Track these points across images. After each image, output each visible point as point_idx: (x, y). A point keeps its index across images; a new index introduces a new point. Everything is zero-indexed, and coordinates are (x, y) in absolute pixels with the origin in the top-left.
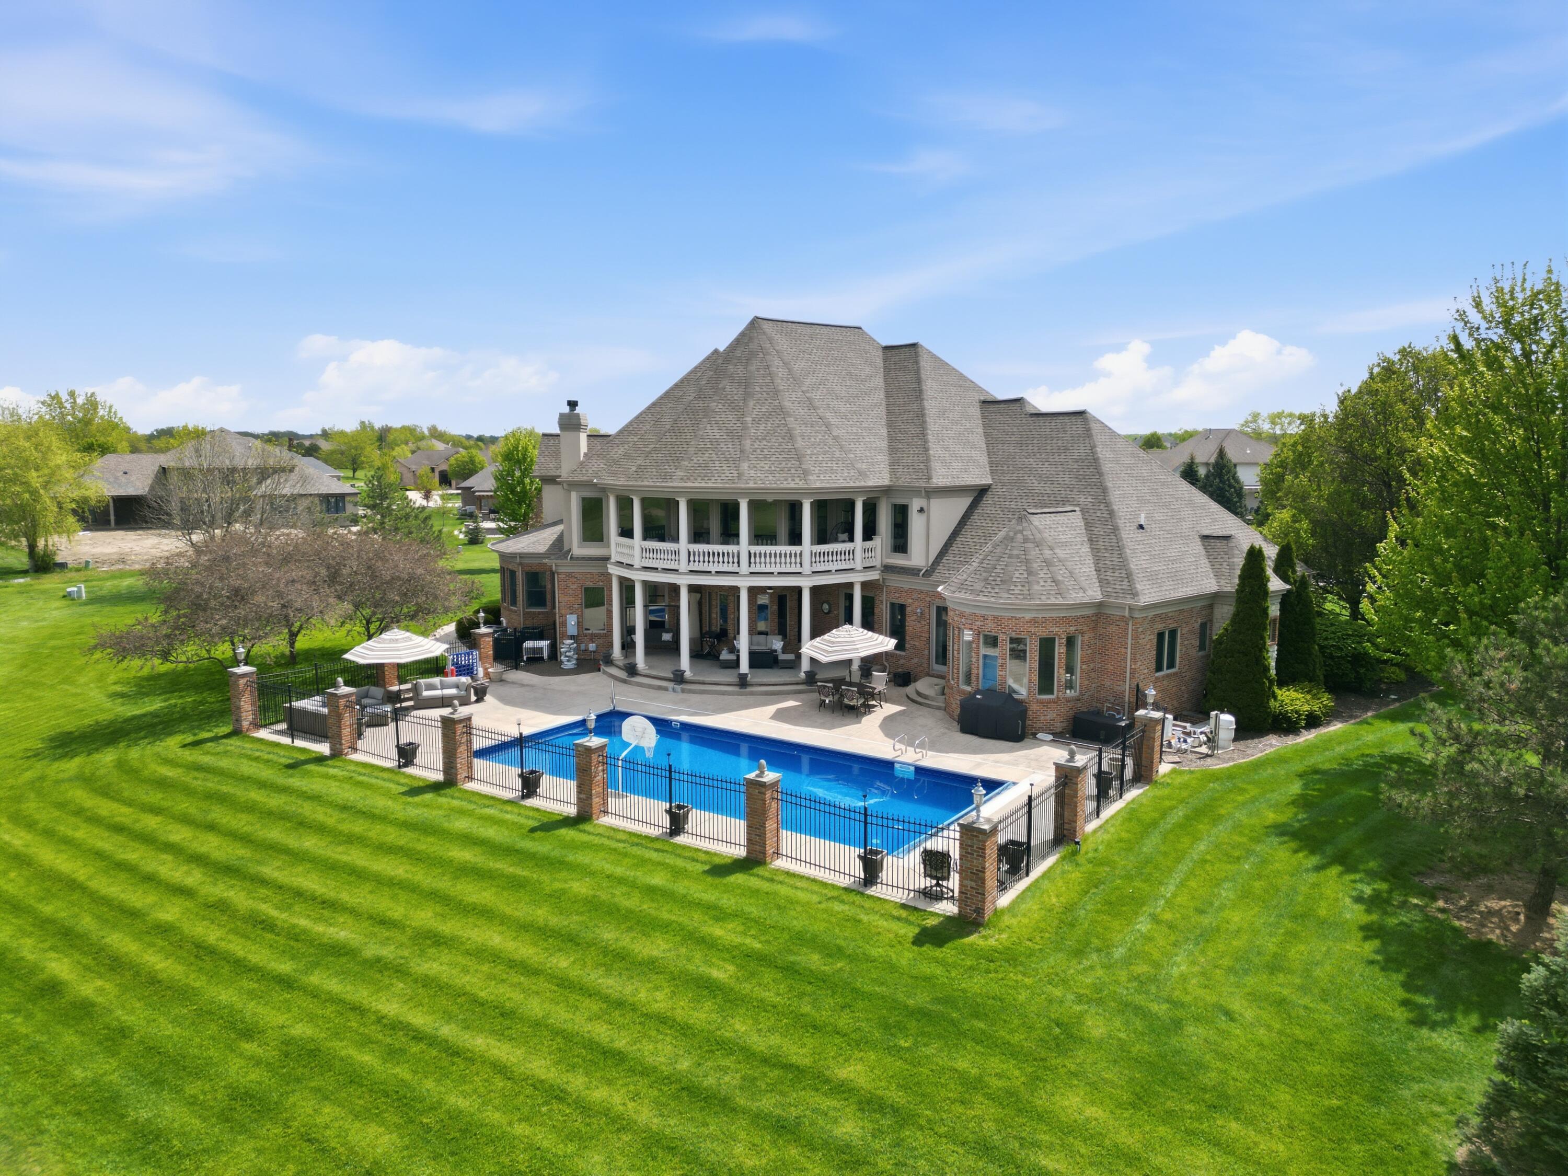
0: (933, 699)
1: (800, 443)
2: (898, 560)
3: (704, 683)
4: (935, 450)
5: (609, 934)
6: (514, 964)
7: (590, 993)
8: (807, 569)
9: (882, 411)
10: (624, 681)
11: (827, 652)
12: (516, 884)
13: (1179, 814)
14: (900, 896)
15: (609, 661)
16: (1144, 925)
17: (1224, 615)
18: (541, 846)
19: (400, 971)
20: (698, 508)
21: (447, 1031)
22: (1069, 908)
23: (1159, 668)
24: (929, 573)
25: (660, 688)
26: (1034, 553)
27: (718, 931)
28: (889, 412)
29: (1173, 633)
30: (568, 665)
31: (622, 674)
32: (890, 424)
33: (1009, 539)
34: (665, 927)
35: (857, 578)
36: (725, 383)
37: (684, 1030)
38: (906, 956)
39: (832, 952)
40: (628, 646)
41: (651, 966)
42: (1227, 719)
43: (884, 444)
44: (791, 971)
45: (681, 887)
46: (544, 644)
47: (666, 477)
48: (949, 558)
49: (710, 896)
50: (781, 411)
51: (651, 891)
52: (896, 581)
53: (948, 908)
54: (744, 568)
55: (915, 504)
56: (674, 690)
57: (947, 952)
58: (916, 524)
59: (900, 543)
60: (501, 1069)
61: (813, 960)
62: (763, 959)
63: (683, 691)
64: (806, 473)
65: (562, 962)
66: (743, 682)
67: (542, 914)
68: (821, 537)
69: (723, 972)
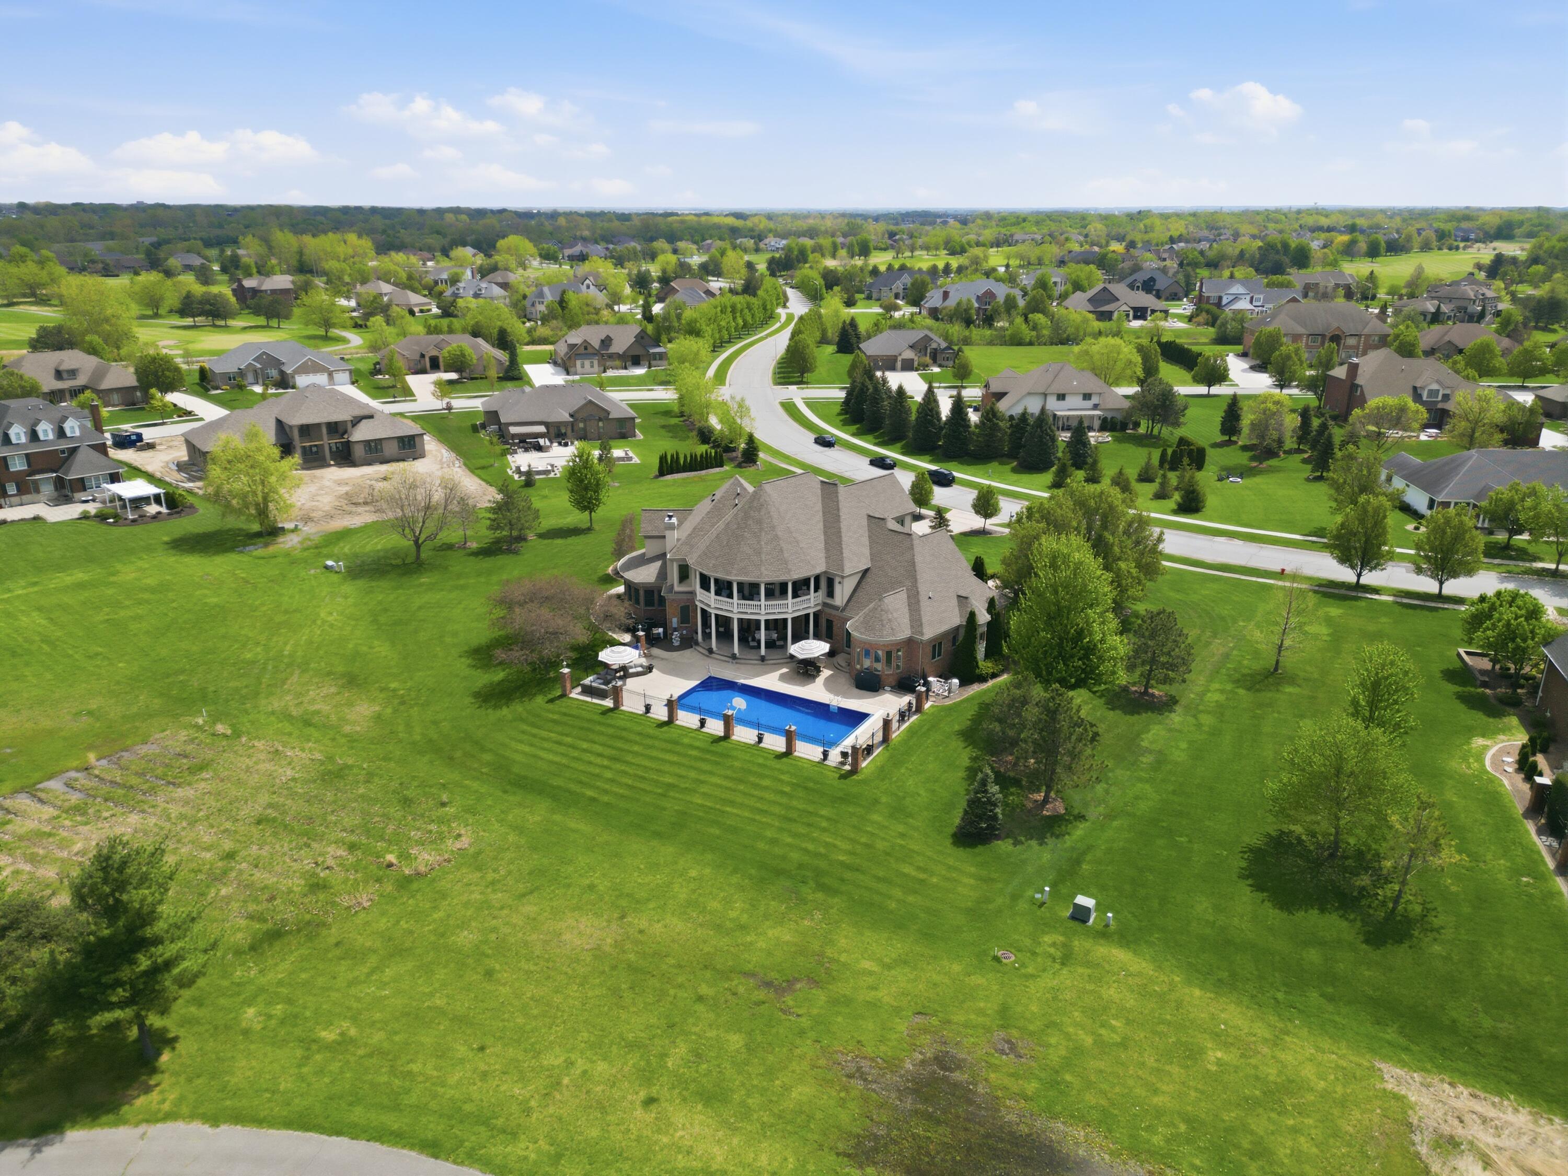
0: (844, 668)
1: (786, 555)
2: (829, 601)
3: (745, 659)
4: (846, 553)
5: (752, 779)
6: (727, 788)
7: (753, 796)
8: (790, 610)
9: (821, 525)
11: (801, 654)
12: (717, 763)
13: (926, 727)
14: (834, 764)
15: (697, 643)
16: (903, 771)
17: (962, 632)
18: (714, 748)
19: (695, 791)
20: (740, 585)
21: (718, 807)
22: (882, 767)
23: (934, 657)
24: (844, 609)
25: (724, 661)
26: (884, 617)
27: (783, 777)
28: (825, 526)
29: (940, 644)
30: (676, 643)
31: (706, 653)
32: (825, 533)
33: (875, 609)
34: (767, 776)
35: (811, 611)
36: (750, 522)
37: (780, 804)
38: (836, 783)
39: (817, 783)
40: (707, 636)
41: (766, 788)
42: (956, 681)
43: (822, 545)
44: (806, 788)
45: (768, 763)
46: (661, 630)
47: (729, 573)
48: (852, 603)
49: (778, 766)
50: (776, 537)
51: (760, 765)
52: (828, 610)
53: (848, 767)
54: (763, 611)
55: (837, 580)
56: (731, 663)
57: (847, 781)
58: (838, 589)
59: (831, 593)
60: (738, 815)
61: (811, 785)
62: (798, 785)
63: (736, 664)
64: (790, 571)
65: (741, 787)
66: (763, 659)
67: (729, 773)
68: (795, 596)
69: (787, 789)
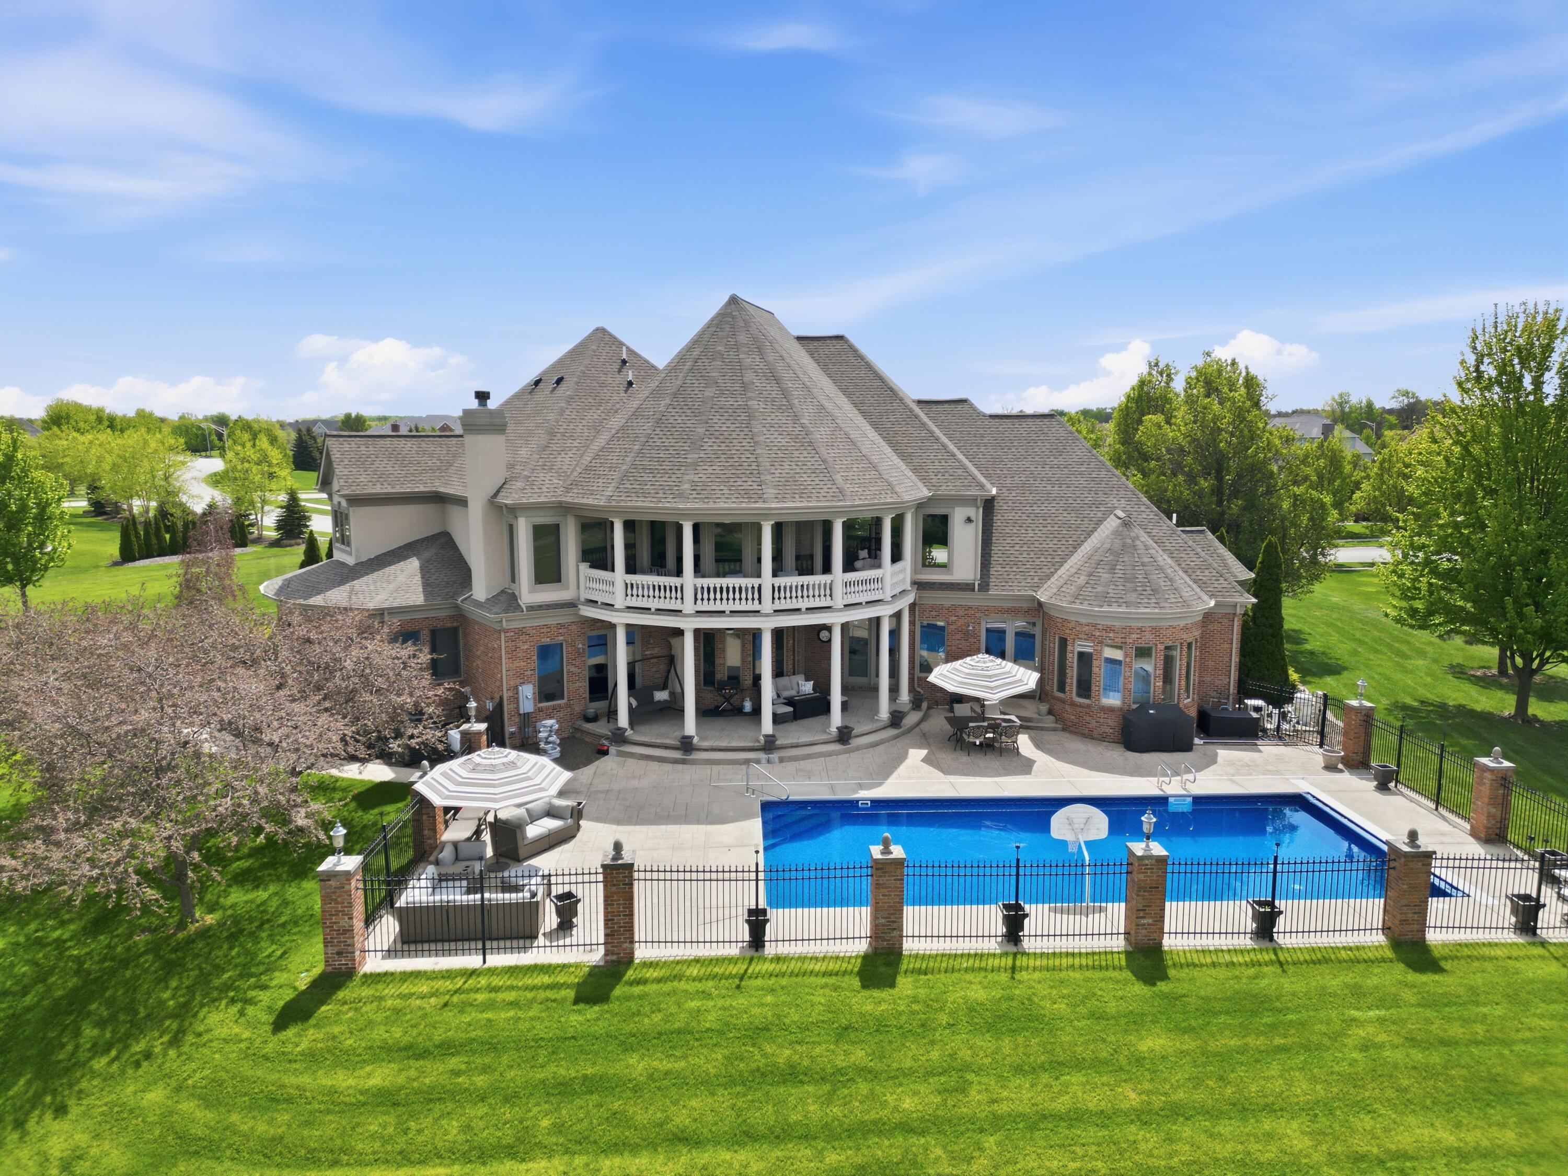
0: (1039, 721)
3: (797, 746)
10: (683, 762)
11: (992, 688)
15: (619, 738)
24: (985, 586)
25: (747, 762)
30: (554, 753)
55: (959, 514)
56: (769, 761)
63: (781, 760)
68: (853, 563)
